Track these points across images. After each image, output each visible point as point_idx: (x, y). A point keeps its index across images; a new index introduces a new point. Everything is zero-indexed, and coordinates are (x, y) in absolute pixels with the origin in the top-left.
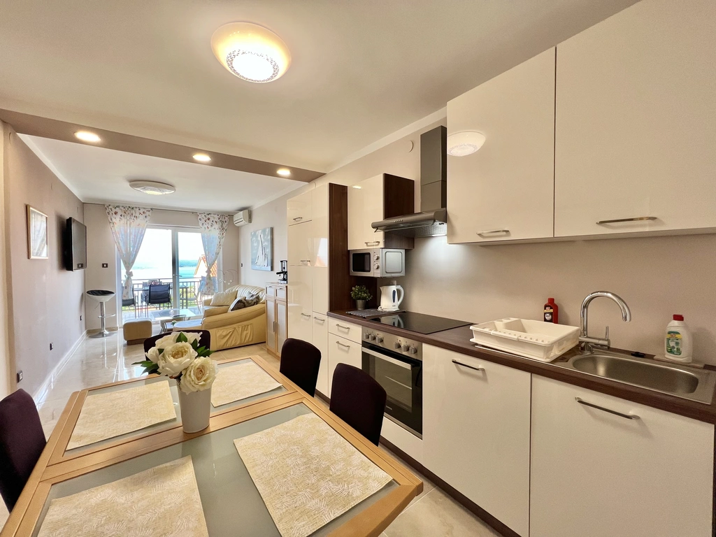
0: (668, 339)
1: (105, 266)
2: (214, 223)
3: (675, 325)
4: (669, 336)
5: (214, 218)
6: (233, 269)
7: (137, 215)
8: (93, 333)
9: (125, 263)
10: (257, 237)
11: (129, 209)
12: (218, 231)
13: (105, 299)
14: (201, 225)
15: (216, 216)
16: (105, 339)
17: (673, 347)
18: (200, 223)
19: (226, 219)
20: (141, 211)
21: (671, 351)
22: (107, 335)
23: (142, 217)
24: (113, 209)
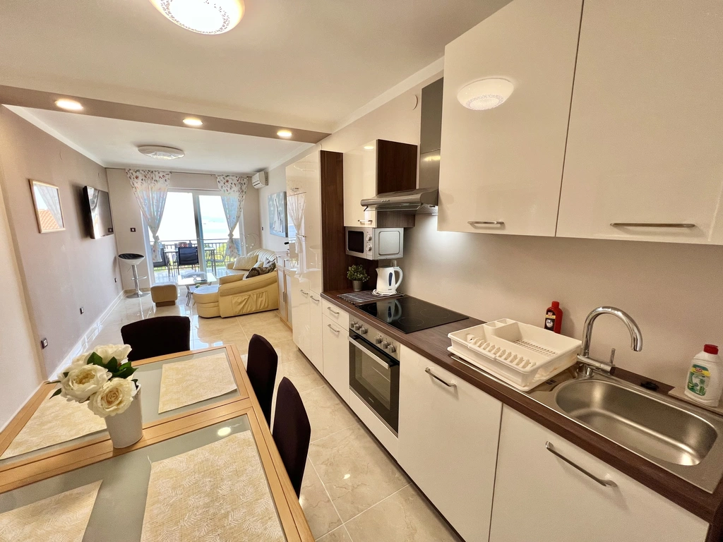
0: (692, 374)
1: (133, 230)
2: (233, 185)
3: (704, 358)
4: (693, 370)
5: (233, 180)
6: (254, 232)
7: (157, 179)
8: (131, 294)
9: (151, 228)
10: (273, 201)
11: (149, 173)
12: (238, 194)
13: (136, 262)
14: (220, 187)
15: (234, 178)
16: (140, 299)
17: (696, 385)
18: (219, 185)
19: (245, 182)
20: (161, 175)
21: (692, 389)
22: (142, 296)
23: (162, 181)
24: (134, 173)
